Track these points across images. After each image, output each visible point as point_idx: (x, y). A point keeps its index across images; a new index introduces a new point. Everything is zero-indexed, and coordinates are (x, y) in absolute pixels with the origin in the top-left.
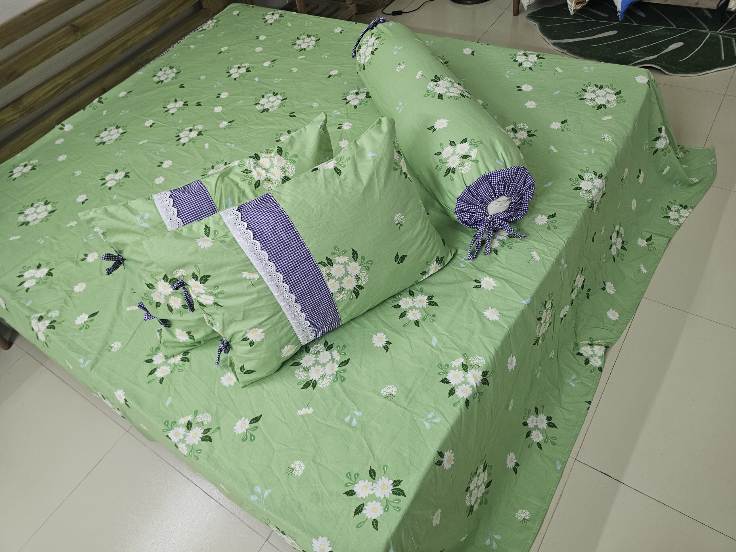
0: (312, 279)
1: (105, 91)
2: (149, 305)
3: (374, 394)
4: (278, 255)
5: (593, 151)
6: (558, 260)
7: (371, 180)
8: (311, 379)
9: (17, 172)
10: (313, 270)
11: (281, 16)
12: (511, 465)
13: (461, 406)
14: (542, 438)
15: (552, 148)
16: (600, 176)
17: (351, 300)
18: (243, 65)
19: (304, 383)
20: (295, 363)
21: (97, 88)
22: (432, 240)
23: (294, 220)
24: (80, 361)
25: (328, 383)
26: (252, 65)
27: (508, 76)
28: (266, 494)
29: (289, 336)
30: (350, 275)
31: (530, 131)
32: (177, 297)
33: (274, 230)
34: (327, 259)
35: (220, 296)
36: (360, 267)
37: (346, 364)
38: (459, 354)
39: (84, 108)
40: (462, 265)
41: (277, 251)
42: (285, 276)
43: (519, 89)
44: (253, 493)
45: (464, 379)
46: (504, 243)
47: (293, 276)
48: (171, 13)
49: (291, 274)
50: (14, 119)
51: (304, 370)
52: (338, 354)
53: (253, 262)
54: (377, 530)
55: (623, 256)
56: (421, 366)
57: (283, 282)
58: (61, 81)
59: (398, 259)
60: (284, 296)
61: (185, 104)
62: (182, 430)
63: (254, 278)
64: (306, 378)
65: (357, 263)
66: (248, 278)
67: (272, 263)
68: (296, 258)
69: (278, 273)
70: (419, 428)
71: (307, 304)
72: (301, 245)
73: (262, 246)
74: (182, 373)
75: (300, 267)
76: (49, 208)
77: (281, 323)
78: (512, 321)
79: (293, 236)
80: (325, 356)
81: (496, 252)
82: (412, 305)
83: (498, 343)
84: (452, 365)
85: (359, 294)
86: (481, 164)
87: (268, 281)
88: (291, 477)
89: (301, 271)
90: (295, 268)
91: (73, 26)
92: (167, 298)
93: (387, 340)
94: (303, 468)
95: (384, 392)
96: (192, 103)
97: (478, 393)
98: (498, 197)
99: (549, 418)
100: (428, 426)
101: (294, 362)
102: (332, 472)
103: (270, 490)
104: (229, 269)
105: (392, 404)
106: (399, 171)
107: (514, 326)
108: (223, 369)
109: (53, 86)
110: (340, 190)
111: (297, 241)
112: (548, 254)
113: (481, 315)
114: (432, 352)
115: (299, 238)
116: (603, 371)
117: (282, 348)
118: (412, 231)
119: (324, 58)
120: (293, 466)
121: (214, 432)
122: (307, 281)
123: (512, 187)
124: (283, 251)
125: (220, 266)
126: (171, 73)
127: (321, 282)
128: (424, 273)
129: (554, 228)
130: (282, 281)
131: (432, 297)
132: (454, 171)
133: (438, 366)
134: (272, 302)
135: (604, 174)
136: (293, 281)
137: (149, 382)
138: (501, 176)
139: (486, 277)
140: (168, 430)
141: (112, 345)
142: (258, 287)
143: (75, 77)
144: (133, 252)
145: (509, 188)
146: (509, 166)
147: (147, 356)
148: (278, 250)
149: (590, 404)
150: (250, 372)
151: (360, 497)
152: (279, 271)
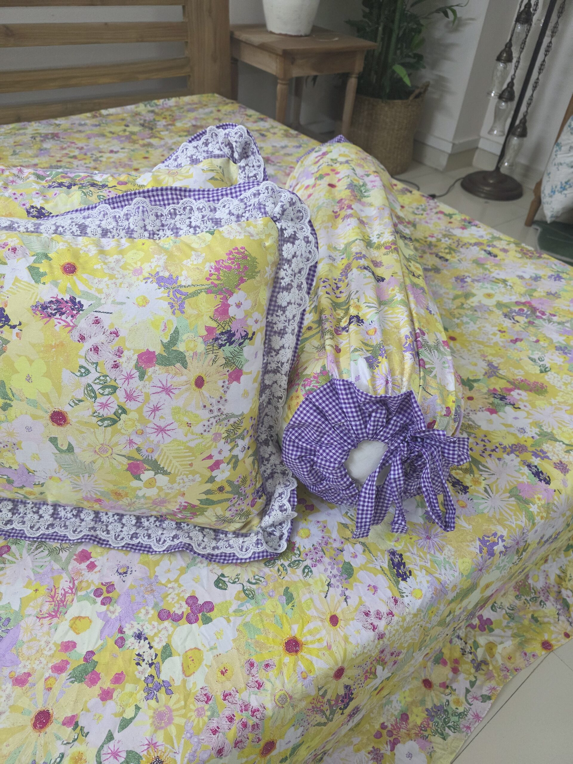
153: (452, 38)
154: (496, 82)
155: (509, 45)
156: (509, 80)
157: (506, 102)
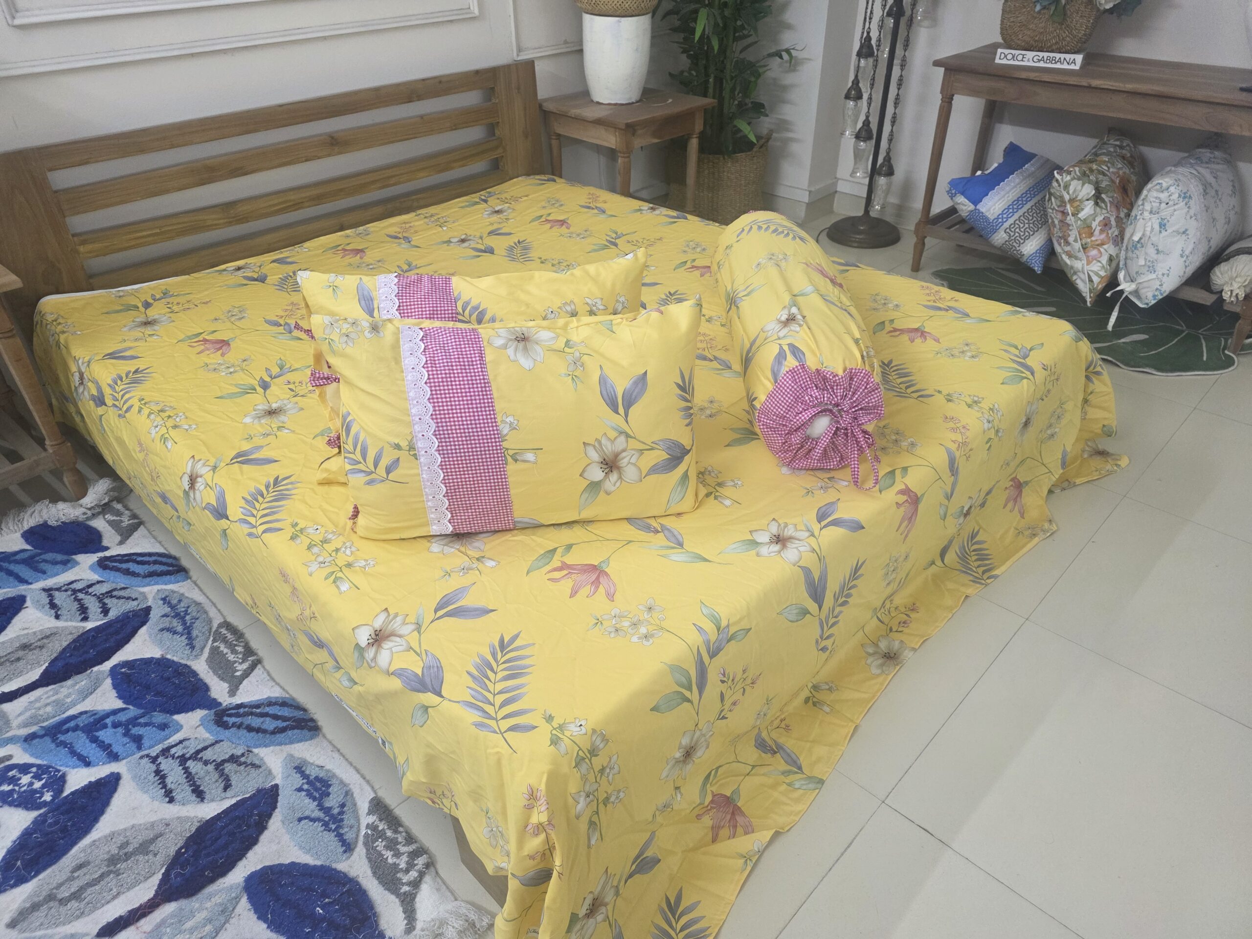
48: (455, 161)
50: (218, 225)
91: (332, 138)
143: (310, 199)
153: (789, 79)
154: (849, 121)
155: (856, 82)
156: (862, 118)
157: (864, 141)
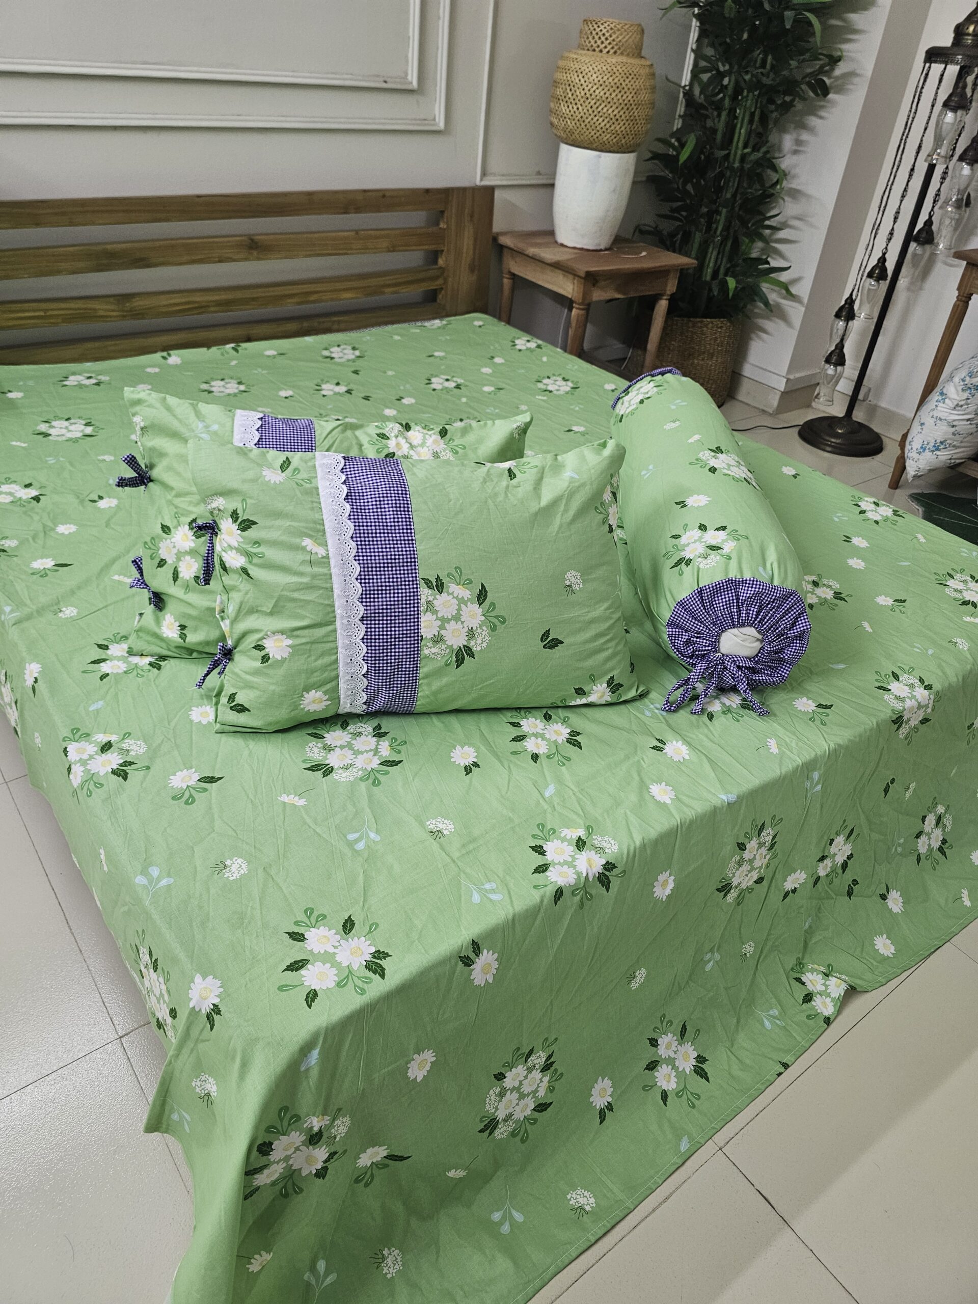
0: (402, 597)
1: (249, 339)
2: (149, 560)
3: (414, 821)
4: (368, 537)
5: (930, 652)
6: (808, 767)
7: (555, 503)
8: (327, 762)
9: (73, 380)
10: (409, 585)
11: (539, 347)
12: (599, 1100)
13: (545, 893)
14: (674, 1086)
15: (866, 625)
16: (928, 687)
17: (447, 665)
18: (455, 379)
19: (314, 764)
20: (315, 734)
21: (240, 332)
22: (613, 643)
23: (416, 502)
24: (5, 608)
25: (351, 778)
26: (467, 383)
27: (836, 519)
28: (164, 882)
29: (326, 675)
30: (462, 623)
31: (840, 593)
32: (194, 560)
33: (380, 501)
34: (438, 578)
35: (255, 560)
36: (483, 618)
37: (393, 766)
38: (581, 822)
39: (209, 347)
40: (647, 713)
41: (370, 531)
42: (364, 571)
43: (848, 539)
44: (144, 872)
45: (570, 859)
46: (729, 711)
47: (375, 577)
48: (389, 286)
49: (374, 573)
50: (110, 317)
51: (324, 748)
52: (389, 748)
53: (327, 530)
54: (310, 1007)
55: (938, 864)
56: (511, 814)
57: (357, 579)
58: (198, 299)
59: (546, 639)
60: (347, 601)
61: (349, 392)
62: (92, 749)
63: (316, 553)
64: (321, 758)
65: (481, 610)
66: (309, 549)
67: (354, 544)
68: (393, 553)
69: (356, 563)
70: (460, 896)
71: (377, 633)
72: (408, 540)
73: (352, 514)
74: (140, 680)
75: (392, 571)
76: (89, 430)
77: (323, 645)
78: (690, 814)
79: (402, 522)
80: (367, 741)
81: (711, 717)
82: (541, 732)
83: (653, 834)
84: (561, 833)
85: (462, 662)
86: (733, 564)
87: (335, 567)
88: (216, 877)
89: (391, 576)
90: (384, 567)
91: (252, 240)
92: (179, 555)
93: (475, 760)
94: (242, 872)
95: (433, 824)
96: (358, 394)
97: (583, 889)
98: (743, 625)
99: (701, 1059)
100: (476, 898)
101: (314, 731)
102: (285, 896)
103: (172, 880)
104: (288, 523)
105: (435, 846)
106: (602, 516)
107: (692, 822)
108: (202, 699)
109: (183, 300)
110: (503, 495)
111: (405, 531)
112: (795, 751)
113: (643, 787)
114: (538, 803)
115: (411, 529)
116: (832, 1026)
117: (307, 689)
118: (587, 610)
119: (573, 409)
120: (228, 862)
121: (137, 770)
122: (392, 595)
123: (770, 618)
124: (378, 535)
125: (278, 515)
126: (350, 354)
127: (412, 609)
128: (580, 692)
129: (822, 723)
130: (356, 576)
131: (578, 734)
132: (688, 562)
133: (538, 825)
134: (326, 602)
135: (937, 686)
136: (371, 585)
137: (84, 672)
138: (757, 590)
139: (677, 741)
140: (71, 740)
141: (64, 609)
142: (317, 570)
143: (219, 304)
144: (169, 468)
145: (765, 618)
146: (776, 583)
147: (104, 639)
148: (372, 530)
149: (786, 1069)
150: (241, 709)
151: (309, 949)
152: (359, 560)
